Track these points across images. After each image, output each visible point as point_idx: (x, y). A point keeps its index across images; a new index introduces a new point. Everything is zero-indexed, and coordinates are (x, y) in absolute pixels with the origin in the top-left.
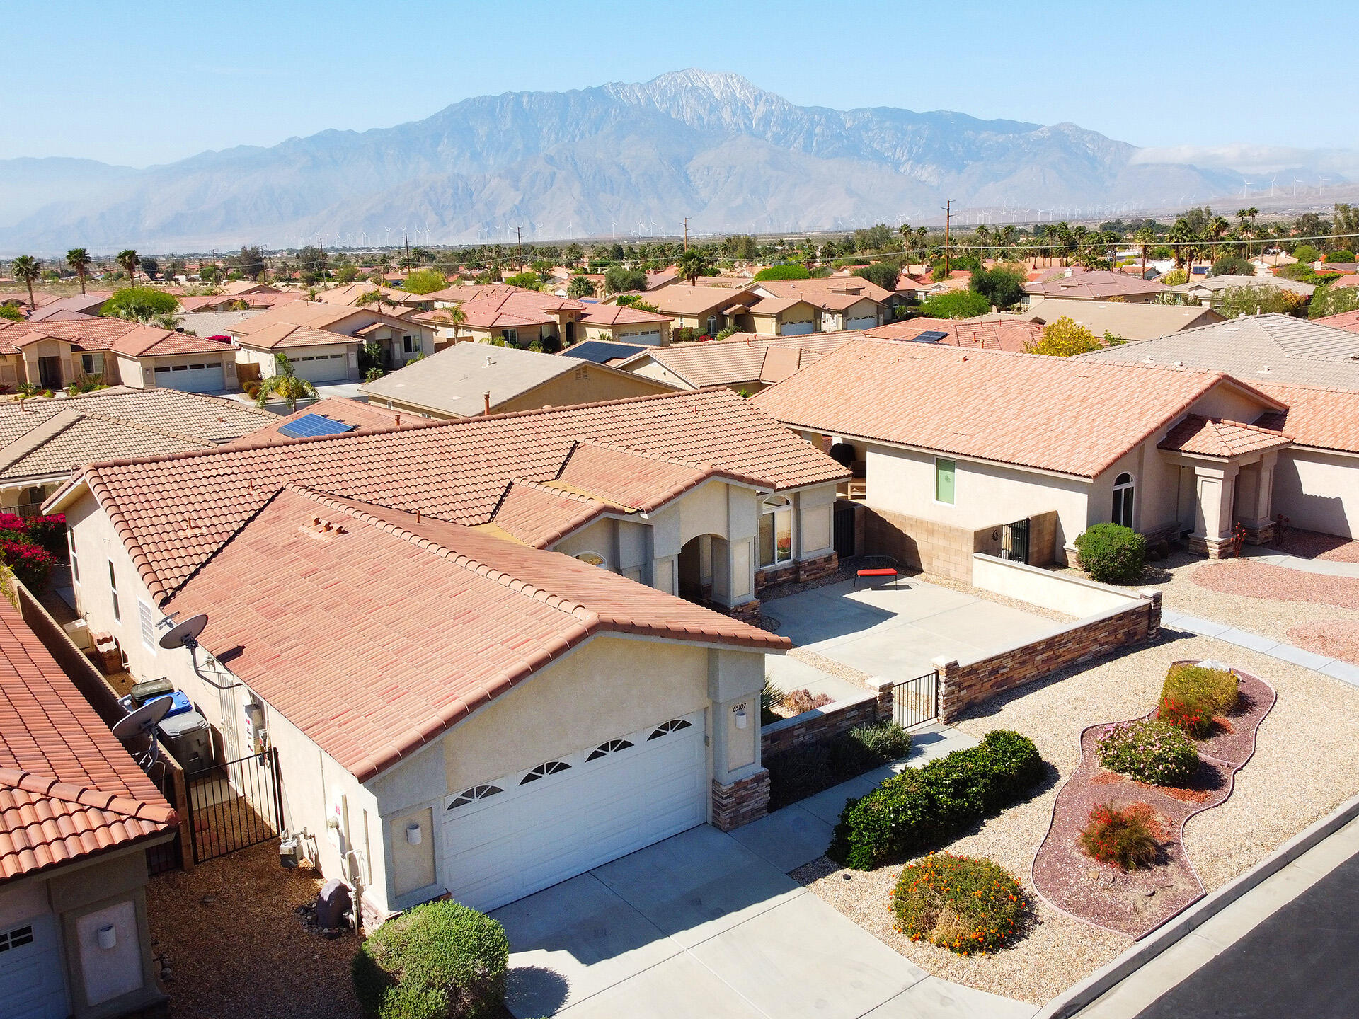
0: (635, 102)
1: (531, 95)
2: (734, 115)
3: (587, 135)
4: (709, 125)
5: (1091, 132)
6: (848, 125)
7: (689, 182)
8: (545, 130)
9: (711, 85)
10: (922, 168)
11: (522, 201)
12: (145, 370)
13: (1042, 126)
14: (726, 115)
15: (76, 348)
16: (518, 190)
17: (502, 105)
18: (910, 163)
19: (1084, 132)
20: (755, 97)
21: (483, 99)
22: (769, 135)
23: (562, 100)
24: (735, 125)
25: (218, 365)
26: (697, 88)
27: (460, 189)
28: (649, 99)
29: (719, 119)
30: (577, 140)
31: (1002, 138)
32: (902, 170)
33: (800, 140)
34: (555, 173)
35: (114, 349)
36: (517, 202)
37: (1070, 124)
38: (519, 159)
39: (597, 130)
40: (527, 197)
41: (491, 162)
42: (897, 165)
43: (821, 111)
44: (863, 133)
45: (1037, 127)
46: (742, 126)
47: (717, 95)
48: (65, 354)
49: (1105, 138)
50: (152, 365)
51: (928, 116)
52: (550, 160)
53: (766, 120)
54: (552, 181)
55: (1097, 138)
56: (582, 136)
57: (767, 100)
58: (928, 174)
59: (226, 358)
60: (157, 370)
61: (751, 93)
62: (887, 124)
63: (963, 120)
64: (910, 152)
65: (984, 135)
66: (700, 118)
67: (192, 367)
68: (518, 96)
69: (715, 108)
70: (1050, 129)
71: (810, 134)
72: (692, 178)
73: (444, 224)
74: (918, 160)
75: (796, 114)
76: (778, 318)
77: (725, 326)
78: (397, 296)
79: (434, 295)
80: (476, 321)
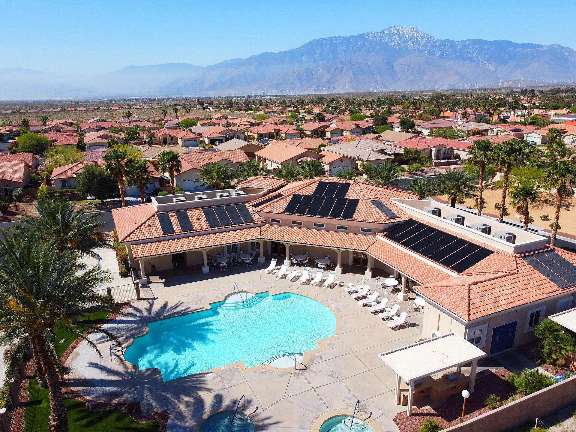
0: (375, 40)
1: (336, 38)
2: (413, 44)
3: (356, 53)
4: (403, 48)
5: (566, 48)
6: (459, 47)
7: (393, 70)
8: (341, 51)
9: (405, 32)
10: (489, 64)
11: (330, 78)
12: (182, 141)
13: (544, 45)
14: (410, 44)
15: (170, 136)
16: (329, 74)
17: (326, 42)
18: (484, 61)
19: (563, 48)
20: (422, 36)
21: (319, 40)
22: (427, 51)
23: (348, 40)
24: (413, 47)
25: (196, 140)
26: (399, 33)
27: (309, 73)
28: (381, 39)
29: (407, 45)
30: (352, 55)
31: (525, 51)
32: (480, 65)
33: (439, 53)
34: (343, 68)
35: (177, 136)
36: (329, 78)
37: (557, 45)
38: (331, 62)
39: (360, 51)
40: (332, 76)
41: (321, 63)
42: (478, 63)
43: (448, 41)
44: (465, 50)
45: (542, 46)
46: (416, 48)
47: (407, 36)
48: (168, 137)
49: (572, 50)
51: (494, 42)
52: (342, 62)
53: (425, 45)
54: (342, 70)
55: (568, 50)
56: (354, 53)
57: (427, 38)
58: (491, 66)
59: (198, 139)
60: (184, 142)
61: (420, 35)
62: (476, 46)
63: (509, 43)
64: (485, 57)
65: (518, 50)
66: (400, 45)
67: (191, 141)
68: (332, 38)
69: (406, 41)
70: (548, 47)
71: (443, 51)
72: (394, 69)
73: (303, 86)
74: (488, 61)
75: (438, 43)
76: (331, 132)
77: (318, 134)
78: (253, 121)
79: (264, 121)
80: (254, 132)
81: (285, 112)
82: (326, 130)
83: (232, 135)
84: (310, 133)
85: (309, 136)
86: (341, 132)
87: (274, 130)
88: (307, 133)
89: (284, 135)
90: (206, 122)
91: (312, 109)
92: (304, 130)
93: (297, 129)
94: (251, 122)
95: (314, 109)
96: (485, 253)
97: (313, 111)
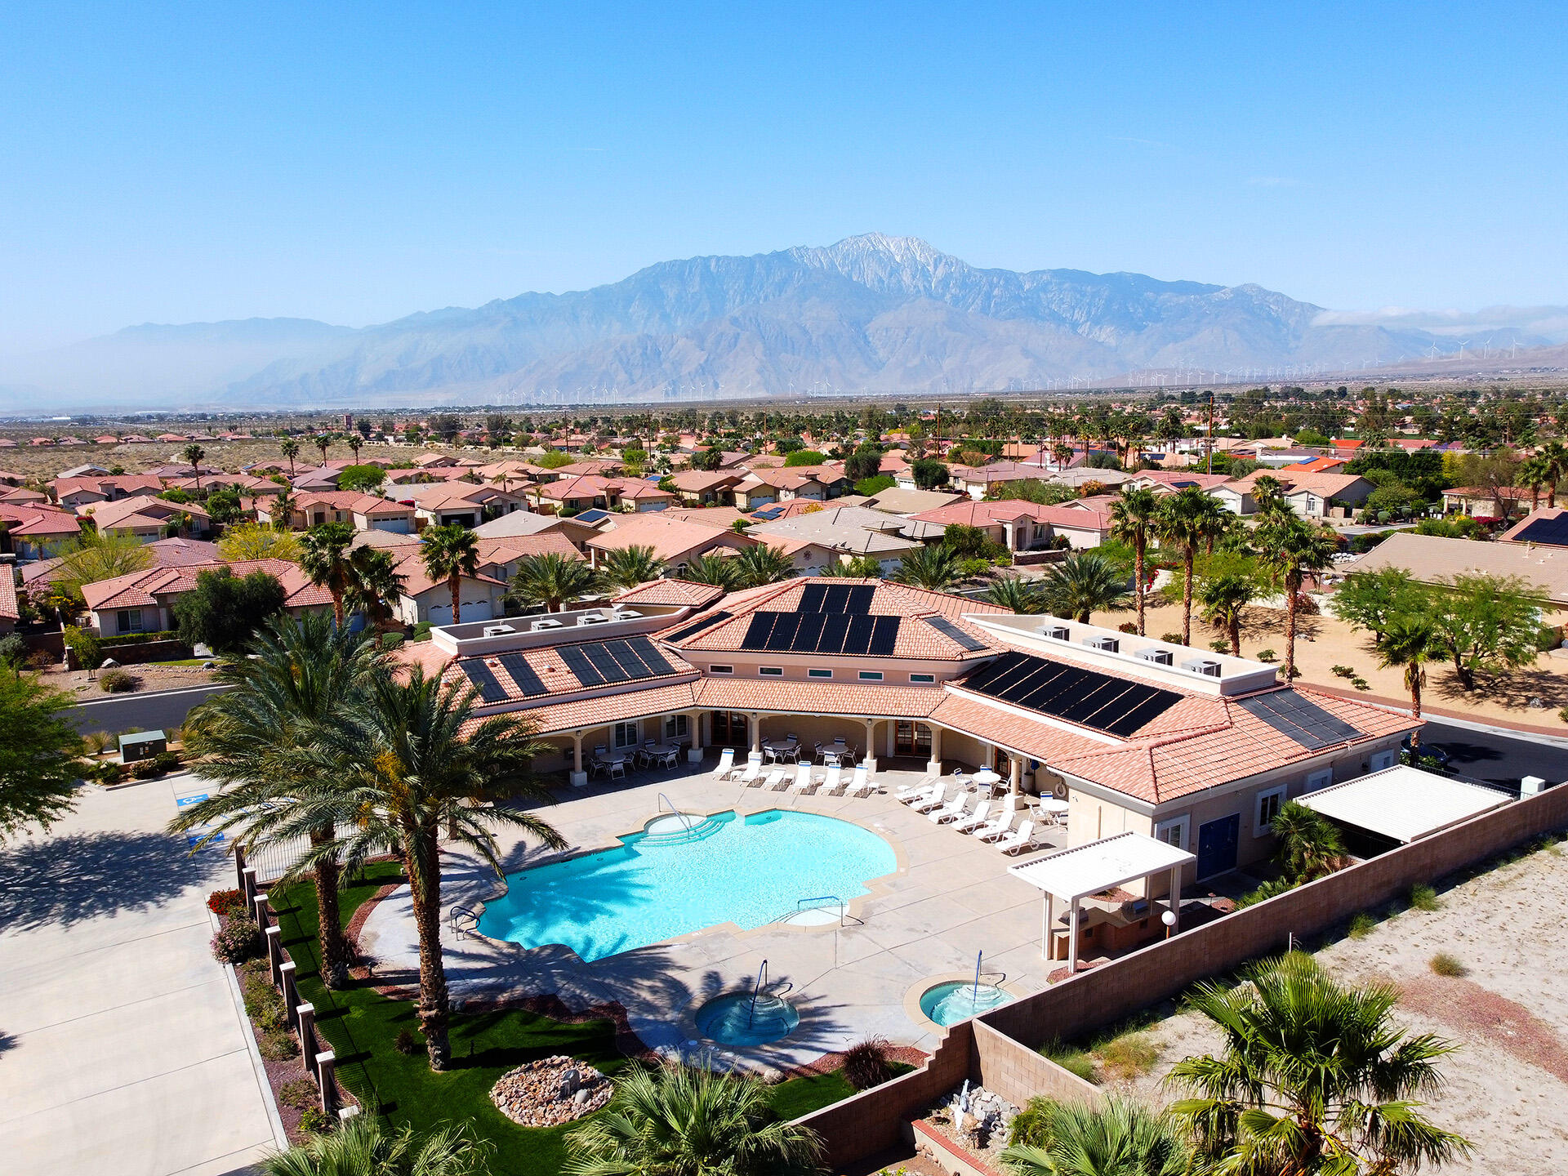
0: (818, 265)
1: (718, 259)
2: (914, 277)
3: (771, 297)
4: (889, 287)
5: (1275, 293)
6: (1027, 287)
7: (867, 343)
8: (731, 292)
9: (893, 249)
10: (1101, 328)
11: (707, 361)
12: (368, 521)
13: (1224, 287)
14: (906, 278)
15: (333, 508)
16: (703, 350)
17: (691, 269)
18: (1089, 323)
19: (1269, 293)
20: (936, 260)
21: (673, 264)
22: (948, 296)
23: (748, 266)
24: (915, 287)
25: (405, 518)
26: (878, 252)
27: (649, 348)
28: (832, 263)
29: (899, 282)
30: (761, 302)
31: (1182, 299)
32: (1080, 331)
33: (979, 301)
34: (738, 334)
35: (352, 509)
36: (702, 362)
37: (1253, 286)
38: (706, 320)
39: (780, 292)
40: (712, 357)
41: (679, 323)
42: (1075, 325)
43: (1000, 273)
44: (1042, 295)
45: (1219, 288)
46: (922, 288)
47: (898, 259)
48: (328, 511)
49: (1289, 299)
50: (371, 518)
51: (1108, 278)
52: (734, 321)
53: (945, 283)
54: (736, 342)
55: (1280, 298)
56: (766, 298)
57: (946, 263)
58: (1106, 335)
59: (410, 515)
60: (374, 520)
61: (931, 257)
62: (1066, 285)
63: (1143, 281)
64: (1089, 313)
65: (1165, 296)
66: (881, 281)
67: (394, 519)
68: (706, 260)
69: (895, 271)
70: (1233, 291)
71: (989, 296)
72: (871, 339)
73: (633, 382)
74: (1097, 322)
75: (975, 276)
76: (748, 493)
77: (715, 499)
78: (533, 470)
79: (562, 469)
80: (553, 495)
81: (602, 448)
82: (735, 489)
83: (499, 503)
84: (696, 497)
85: (693, 505)
86: (773, 494)
87: (606, 489)
88: (687, 496)
89: (632, 503)
90: (410, 475)
91: (678, 440)
92: (679, 490)
93: (661, 488)
94: (528, 474)
95: (682, 441)
96: (1166, 699)
97: (680, 445)
